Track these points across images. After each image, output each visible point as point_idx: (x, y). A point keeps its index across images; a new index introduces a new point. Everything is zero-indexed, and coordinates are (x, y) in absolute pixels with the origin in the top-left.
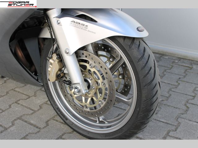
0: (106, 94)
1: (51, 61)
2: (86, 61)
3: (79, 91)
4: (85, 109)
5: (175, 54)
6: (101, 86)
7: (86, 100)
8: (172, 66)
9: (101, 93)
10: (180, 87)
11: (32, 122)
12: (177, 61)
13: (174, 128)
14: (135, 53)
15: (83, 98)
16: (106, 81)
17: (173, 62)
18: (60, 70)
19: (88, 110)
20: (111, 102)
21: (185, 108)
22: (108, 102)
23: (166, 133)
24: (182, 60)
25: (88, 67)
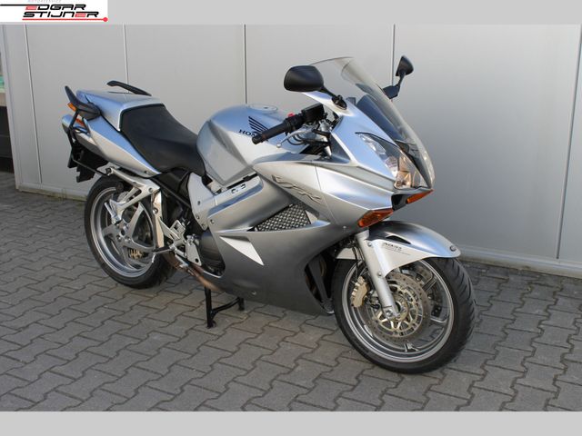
0: (419, 318)
1: (356, 284)
2: (395, 283)
3: (392, 315)
4: (394, 335)
5: (481, 260)
6: (414, 308)
7: (396, 324)
8: (479, 279)
9: (414, 317)
10: (493, 308)
11: (318, 360)
12: (484, 271)
13: (491, 357)
14: (450, 273)
15: (392, 323)
16: (420, 303)
17: (479, 273)
18: (368, 294)
19: (398, 336)
20: (426, 324)
21: (502, 334)
22: (422, 325)
23: (482, 362)
24: (492, 268)
25: (399, 289)
